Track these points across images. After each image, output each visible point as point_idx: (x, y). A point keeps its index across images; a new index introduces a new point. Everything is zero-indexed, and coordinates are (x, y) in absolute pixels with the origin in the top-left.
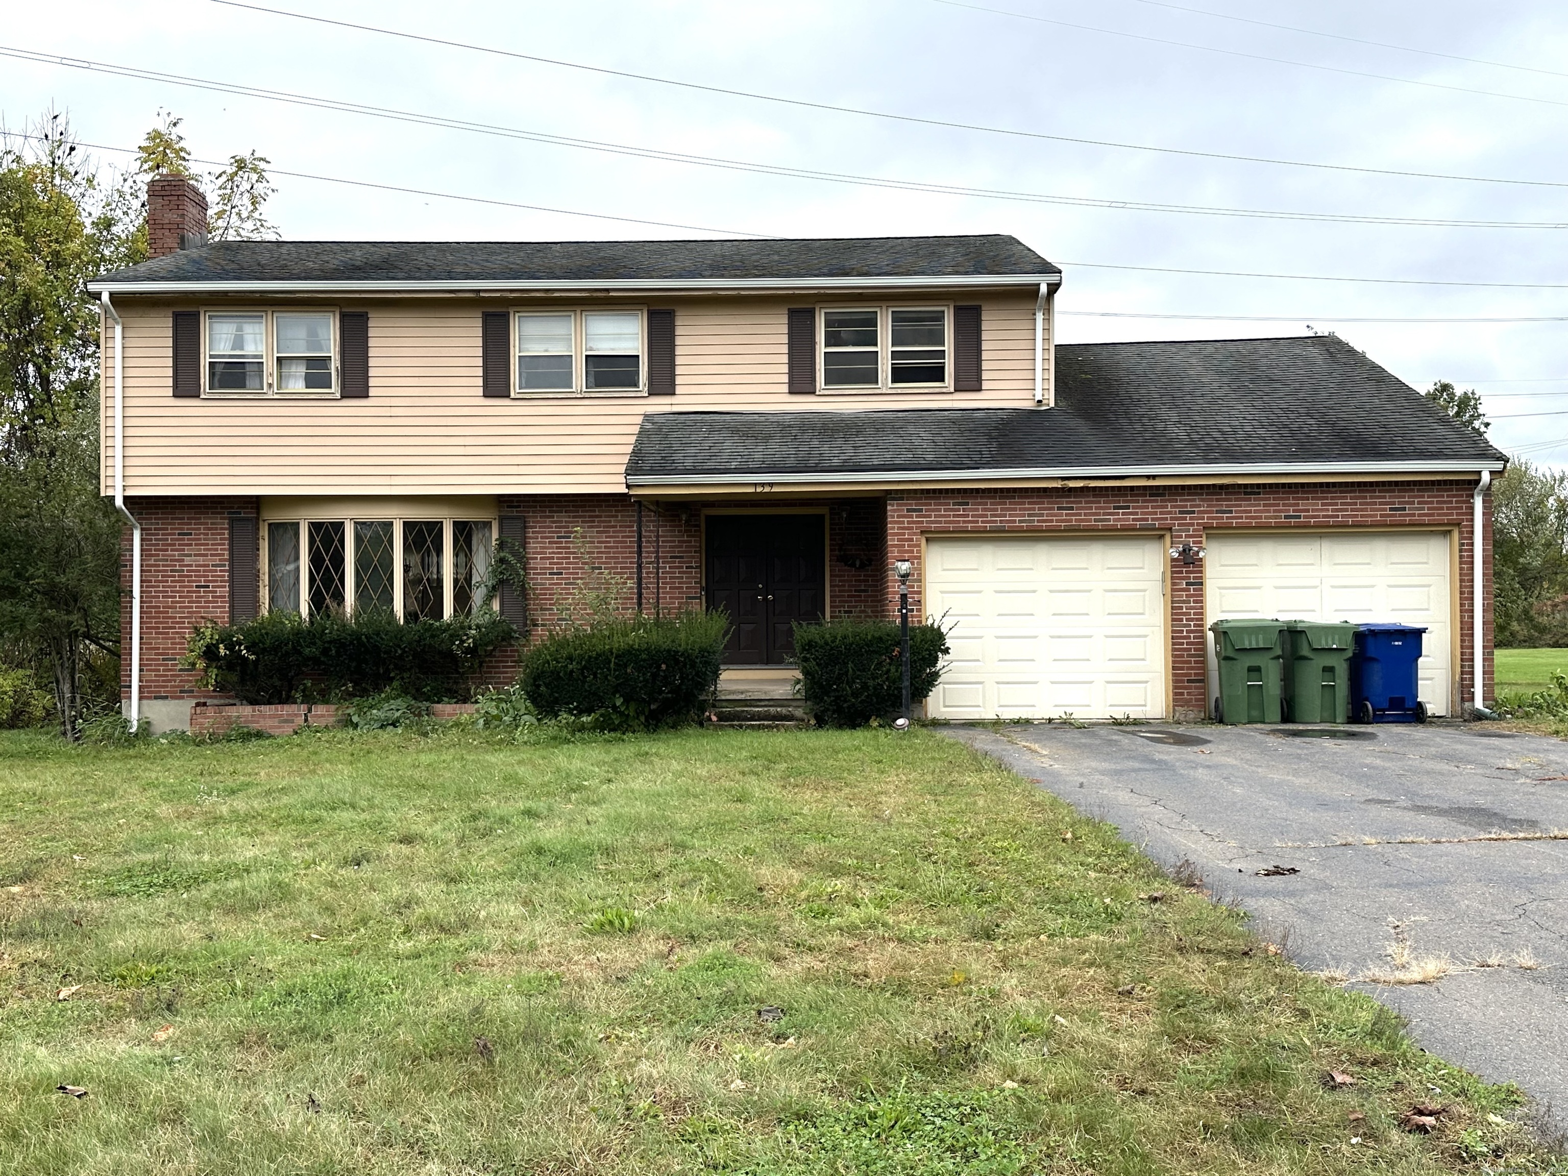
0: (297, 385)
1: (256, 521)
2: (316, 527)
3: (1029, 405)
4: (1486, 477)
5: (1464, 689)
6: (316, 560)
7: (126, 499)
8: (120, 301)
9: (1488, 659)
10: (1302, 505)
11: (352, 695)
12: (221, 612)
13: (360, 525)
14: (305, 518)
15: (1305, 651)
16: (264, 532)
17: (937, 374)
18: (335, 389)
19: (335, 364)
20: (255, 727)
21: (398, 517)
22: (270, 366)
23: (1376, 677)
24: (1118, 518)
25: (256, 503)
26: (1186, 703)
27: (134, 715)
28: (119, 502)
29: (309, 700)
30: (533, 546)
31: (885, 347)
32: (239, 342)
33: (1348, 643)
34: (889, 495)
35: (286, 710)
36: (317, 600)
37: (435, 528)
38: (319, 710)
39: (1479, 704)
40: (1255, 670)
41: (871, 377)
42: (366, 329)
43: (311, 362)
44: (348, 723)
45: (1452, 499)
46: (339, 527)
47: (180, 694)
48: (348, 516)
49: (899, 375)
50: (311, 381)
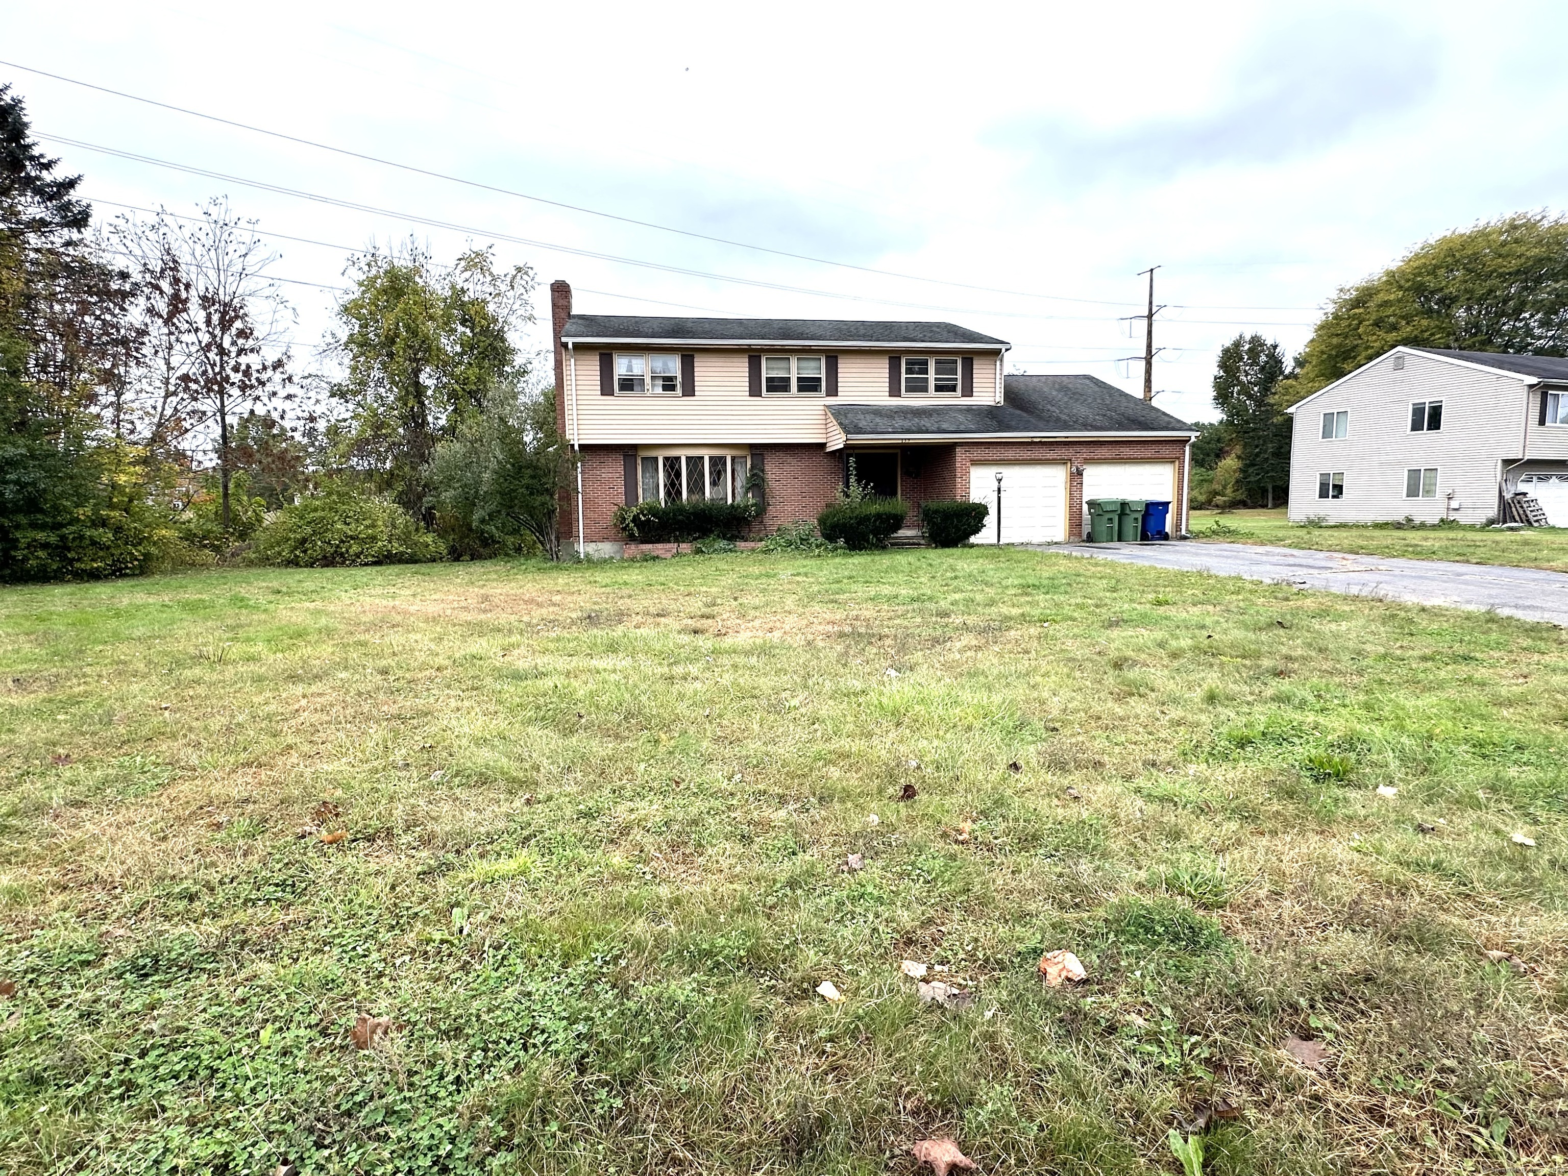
0: (659, 390)
1: (635, 456)
2: (666, 459)
3: (993, 404)
4: (1193, 439)
5: (1178, 527)
6: (668, 475)
7: (580, 445)
8: (577, 346)
9: (1187, 514)
10: (1122, 449)
11: (699, 538)
12: (621, 500)
13: (689, 459)
14: (661, 455)
15: (1128, 512)
16: (639, 461)
17: (953, 389)
18: (679, 391)
19: (679, 379)
20: (655, 554)
21: (706, 454)
22: (648, 380)
23: (1152, 522)
24: (1051, 455)
25: (635, 447)
26: (1074, 535)
27: (582, 550)
28: (576, 448)
29: (677, 541)
30: (767, 468)
31: (932, 375)
32: (630, 368)
33: (1143, 508)
34: (955, 445)
35: (668, 546)
36: (668, 494)
37: (722, 460)
38: (683, 545)
39: (1183, 532)
40: (1110, 519)
41: (925, 389)
42: (693, 362)
43: (665, 379)
44: (699, 551)
45: (1177, 448)
46: (678, 459)
47: (604, 539)
48: (683, 454)
49: (939, 388)
50: (665, 388)
